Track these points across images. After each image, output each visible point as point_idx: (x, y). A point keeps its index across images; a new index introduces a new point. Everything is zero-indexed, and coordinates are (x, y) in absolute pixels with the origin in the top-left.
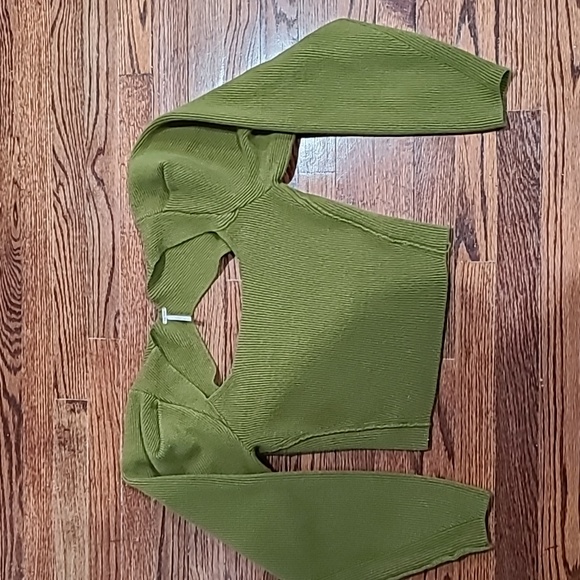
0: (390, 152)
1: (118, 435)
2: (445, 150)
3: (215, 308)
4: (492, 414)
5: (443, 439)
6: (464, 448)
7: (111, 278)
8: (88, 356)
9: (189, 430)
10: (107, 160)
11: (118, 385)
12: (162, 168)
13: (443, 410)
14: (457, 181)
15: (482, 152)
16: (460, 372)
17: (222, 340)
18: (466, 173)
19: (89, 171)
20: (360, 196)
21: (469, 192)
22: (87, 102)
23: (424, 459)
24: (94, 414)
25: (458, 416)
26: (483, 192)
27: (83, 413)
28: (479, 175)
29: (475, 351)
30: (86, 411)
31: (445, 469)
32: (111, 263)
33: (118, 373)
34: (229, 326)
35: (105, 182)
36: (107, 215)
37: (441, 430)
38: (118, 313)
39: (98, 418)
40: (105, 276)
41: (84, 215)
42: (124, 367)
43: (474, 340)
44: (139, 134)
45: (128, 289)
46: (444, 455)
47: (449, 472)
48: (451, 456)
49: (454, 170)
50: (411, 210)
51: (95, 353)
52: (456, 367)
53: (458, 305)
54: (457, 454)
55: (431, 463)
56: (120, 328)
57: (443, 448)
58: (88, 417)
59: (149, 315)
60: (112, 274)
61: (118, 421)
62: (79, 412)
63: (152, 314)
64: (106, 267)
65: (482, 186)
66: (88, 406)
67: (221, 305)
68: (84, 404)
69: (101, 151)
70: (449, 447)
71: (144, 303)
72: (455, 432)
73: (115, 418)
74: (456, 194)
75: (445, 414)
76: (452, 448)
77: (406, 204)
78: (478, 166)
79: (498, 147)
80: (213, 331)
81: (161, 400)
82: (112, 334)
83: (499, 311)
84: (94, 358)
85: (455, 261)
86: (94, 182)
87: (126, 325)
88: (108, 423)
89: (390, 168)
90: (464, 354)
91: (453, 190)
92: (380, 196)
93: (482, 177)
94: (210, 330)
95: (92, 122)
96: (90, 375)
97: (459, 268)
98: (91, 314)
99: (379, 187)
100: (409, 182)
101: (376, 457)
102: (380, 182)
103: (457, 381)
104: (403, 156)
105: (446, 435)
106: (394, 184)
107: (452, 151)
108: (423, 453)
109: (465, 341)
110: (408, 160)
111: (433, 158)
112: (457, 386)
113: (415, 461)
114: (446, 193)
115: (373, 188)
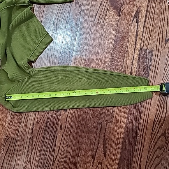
0: (104, 54)
2: (121, 57)
4: (121, 144)
5: (104, 149)
6: (110, 154)
13: (105, 140)
14: (123, 67)
15: (133, 59)
16: (113, 128)
18: (127, 65)
20: (92, 65)
21: (127, 71)
23: (96, 155)
25: (110, 143)
26: (131, 72)
28: (131, 67)
29: (119, 122)
31: (102, 159)
43: (120, 119)
46: (103, 155)
47: (103, 160)
48: (105, 155)
49: (123, 63)
52: (112, 127)
54: (107, 155)
55: (98, 157)
57: (103, 152)
65: (131, 70)
70: (105, 152)
72: (108, 148)
75: (106, 141)
76: (106, 153)
78: (131, 64)
79: (138, 59)
83: (129, 111)
89: (103, 59)
90: (115, 123)
91: (122, 70)
92: (98, 67)
93: (132, 67)
99: (98, 64)
100: (108, 64)
101: (80, 152)
102: (99, 62)
103: (112, 131)
104: (108, 56)
105: (105, 148)
106: (103, 64)
107: (124, 57)
108: (96, 153)
109: (117, 119)
110: (109, 57)
111: (117, 58)
112: (111, 133)
113: (93, 155)
114: (119, 70)
115: (96, 64)
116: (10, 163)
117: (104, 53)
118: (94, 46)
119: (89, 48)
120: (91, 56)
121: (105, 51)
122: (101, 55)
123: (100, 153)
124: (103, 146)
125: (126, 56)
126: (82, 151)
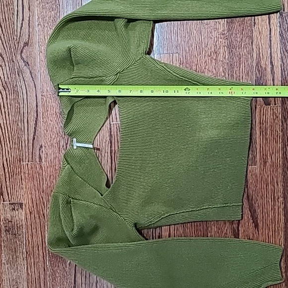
0: (213, 39)
1: (44, 223)
2: (247, 38)
3: (104, 141)
4: (281, 199)
5: (251, 216)
6: (264, 221)
7: (36, 124)
8: (22, 174)
9: (91, 217)
10: (30, 50)
11: (43, 191)
12: (69, 50)
13: (250, 198)
14: (255, 56)
15: (270, 37)
16: (260, 174)
17: (109, 161)
18: (261, 51)
19: (19, 57)
20: (194, 68)
21: (263, 63)
22: (16, 13)
23: (240, 229)
24: (28, 211)
25: (260, 201)
26: (271, 62)
27: (20, 210)
28: (269, 52)
29: (269, 160)
30: (22, 209)
31: (253, 234)
32: (36, 115)
33: (43, 184)
34: (113, 152)
35: (29, 63)
36: (32, 84)
37: (250, 210)
38: (41, 147)
39: (31, 213)
40: (32, 123)
41: (16, 85)
42: (46, 180)
43: (269, 154)
44: (51, 32)
45: (47, 131)
46: (252, 226)
47: (255, 236)
48: (256, 226)
49: (253, 49)
50: (227, 75)
51: (27, 172)
52: (258, 171)
53: (258, 133)
54: (260, 225)
55: (244, 231)
56: (43, 156)
57: (251, 221)
58: (23, 213)
59: (61, 147)
60: (36, 122)
61: (44, 215)
62: (17, 210)
63: (63, 146)
64: (32, 118)
65: (271, 58)
66: (24, 206)
67: (108, 139)
68: (21, 205)
69: (26, 44)
70: (255, 220)
71: (58, 139)
72: (258, 211)
73: (42, 213)
74: (254, 65)
75: (252, 200)
76: (257, 221)
77: (223, 72)
78: (268, 46)
79: (280, 35)
80: (103, 155)
81: (73, 198)
82: (38, 160)
83: (283, 135)
84: (27, 175)
85: (256, 106)
86: (22, 64)
87: (47, 154)
88: (37, 216)
89: (213, 49)
90: (262, 163)
91: (252, 62)
92: (207, 67)
93: (271, 52)
94: (101, 154)
95: (19, 26)
96: (24, 186)
97: (258, 110)
98: (24, 148)
99: (206, 62)
100: (225, 58)
101: (209, 229)
102: (206, 58)
103: (259, 180)
104: (221, 42)
105: (253, 213)
106: (215, 60)
107: (251, 38)
108: (239, 225)
109: (263, 155)
110: (223, 44)
111: (239, 43)
112: (259, 182)
113: (234, 230)
114: (248, 64)
115: (202, 62)
116: (88, 276)
117: (211, 38)
118: (190, 30)
119: (181, 37)
120: (189, 50)
121: (213, 34)
122: (207, 44)
123: (247, 224)
124: (248, 209)
125: (254, 34)
126: (213, 227)
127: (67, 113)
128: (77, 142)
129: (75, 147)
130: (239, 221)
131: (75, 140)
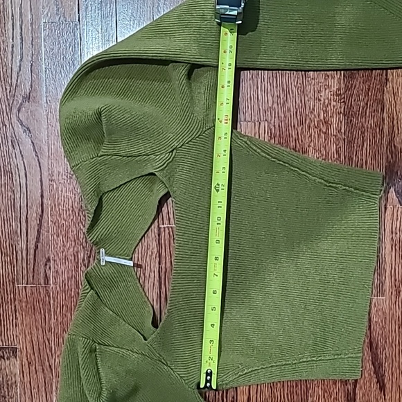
0: (322, 102)
1: (51, 380)
2: (374, 101)
3: (149, 253)
5: (375, 372)
6: (394, 380)
7: (40, 225)
8: (17, 303)
9: (128, 372)
10: (32, 108)
11: (50, 330)
12: (99, 114)
13: (374, 345)
14: (386, 128)
16: (390, 309)
17: (157, 284)
18: (395, 122)
19: (14, 119)
20: (293, 144)
21: (398, 140)
22: (10, 49)
23: (357, 391)
24: (25, 360)
25: (388, 351)
27: (13, 359)
30: (16, 357)
32: (40, 211)
33: (50, 319)
34: (164, 270)
35: (31, 129)
36: (35, 163)
37: (373, 364)
38: (49, 260)
39: (29, 363)
40: (34, 224)
41: (9, 163)
42: (55, 313)
44: (67, 81)
45: (58, 236)
46: (375, 387)
48: (382, 388)
49: (383, 120)
50: (342, 157)
51: (25, 300)
52: (386, 306)
53: (388, 246)
54: (388, 386)
55: (364, 395)
56: (51, 275)
57: (375, 380)
58: (18, 364)
59: (80, 261)
60: (40, 221)
61: (50, 366)
62: (8, 359)
63: (84, 260)
64: (35, 215)
66: (18, 353)
67: (155, 250)
68: (14, 351)
69: (27, 98)
70: (380, 379)
71: (76, 249)
72: (386, 365)
73: (47, 364)
74: (385, 143)
75: (376, 349)
76: (383, 381)
77: (337, 152)
80: (147, 275)
81: (99, 344)
82: (42, 281)
84: (24, 304)
85: (386, 205)
86: (19, 130)
87: (57, 272)
88: (39, 368)
89: (322, 117)
90: (394, 293)
91: (382, 139)
92: (312, 144)
94: (144, 274)
95: (16, 69)
96: (19, 322)
97: (389, 211)
98: (20, 262)
99: (310, 136)
100: (340, 131)
101: (310, 391)
102: (312, 131)
103: (388, 318)
104: (334, 107)
105: (377, 368)
106: (325, 133)
107: (382, 102)
108: (355, 387)
109: (395, 280)
110: (339, 110)
111: (363, 108)
112: (387, 322)
113: (348, 394)
114: (376, 142)
115: (305, 136)
117: (320, 100)
118: (288, 86)
119: (273, 97)
120: (285, 117)
121: (323, 94)
122: (314, 109)
123: (368, 384)
124: (370, 362)
125: (386, 96)
126: (316, 389)
127: (93, 211)
128: (106, 254)
129: (103, 263)
130: (356, 381)
131: (102, 251)
